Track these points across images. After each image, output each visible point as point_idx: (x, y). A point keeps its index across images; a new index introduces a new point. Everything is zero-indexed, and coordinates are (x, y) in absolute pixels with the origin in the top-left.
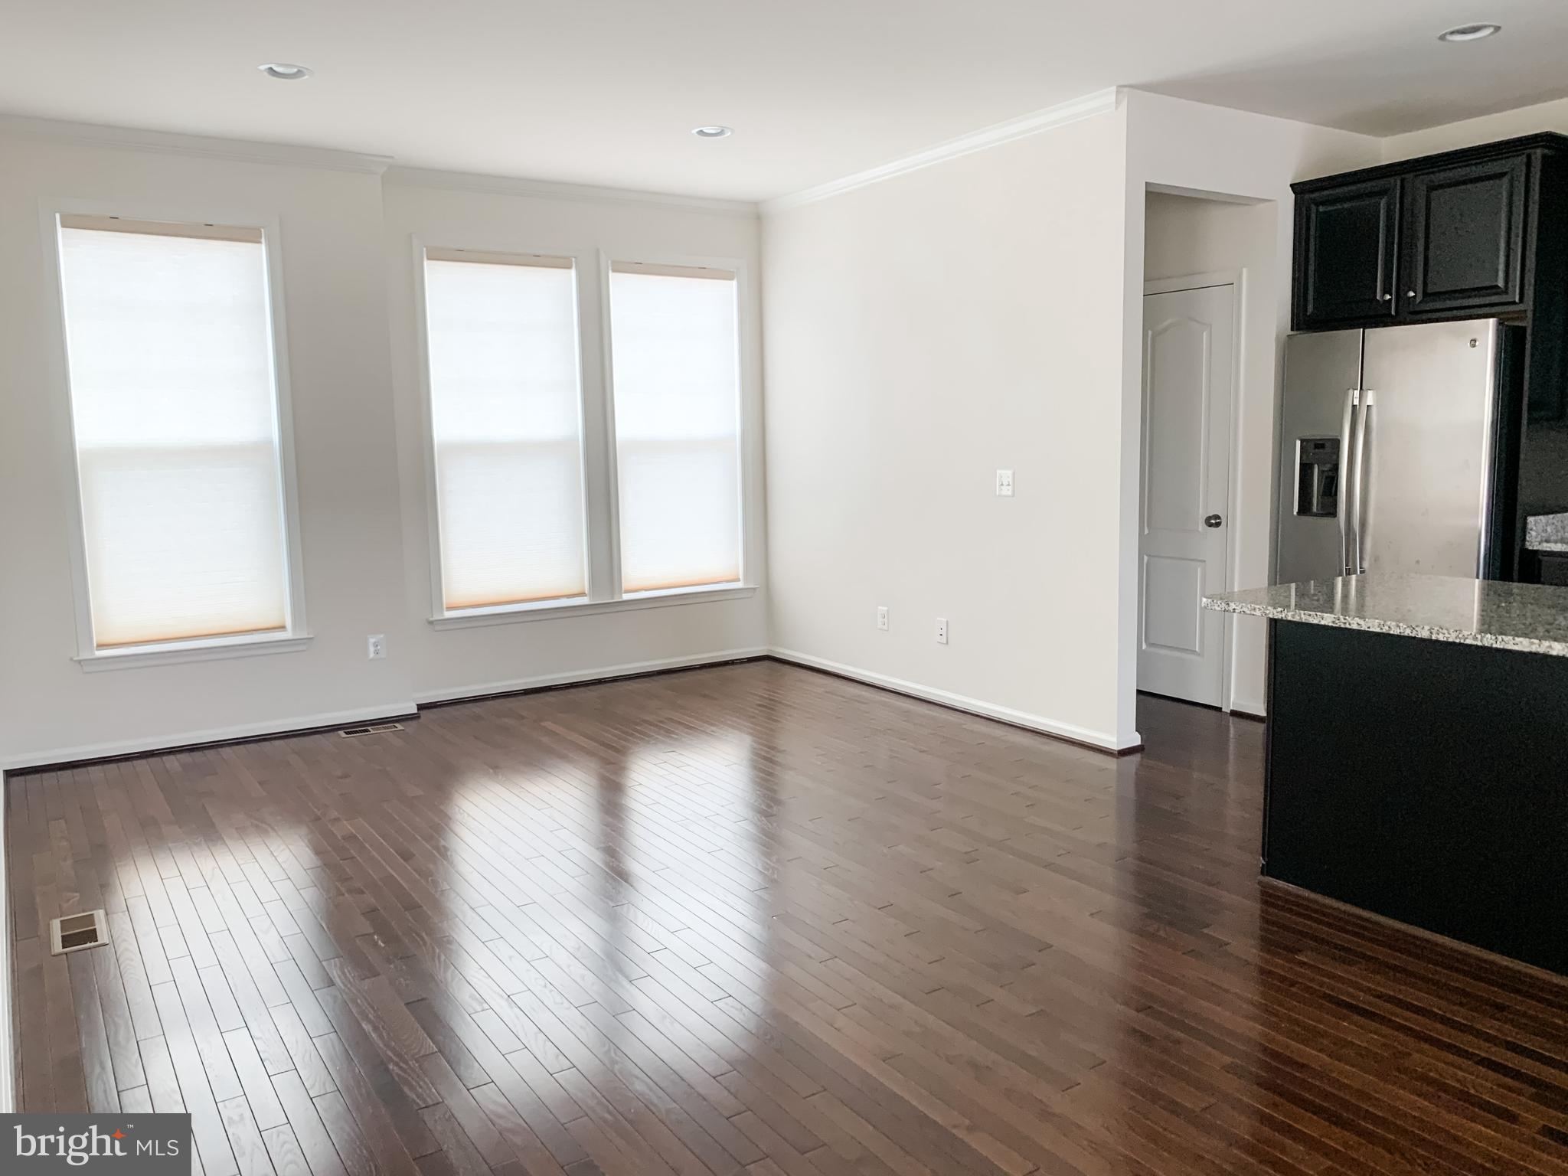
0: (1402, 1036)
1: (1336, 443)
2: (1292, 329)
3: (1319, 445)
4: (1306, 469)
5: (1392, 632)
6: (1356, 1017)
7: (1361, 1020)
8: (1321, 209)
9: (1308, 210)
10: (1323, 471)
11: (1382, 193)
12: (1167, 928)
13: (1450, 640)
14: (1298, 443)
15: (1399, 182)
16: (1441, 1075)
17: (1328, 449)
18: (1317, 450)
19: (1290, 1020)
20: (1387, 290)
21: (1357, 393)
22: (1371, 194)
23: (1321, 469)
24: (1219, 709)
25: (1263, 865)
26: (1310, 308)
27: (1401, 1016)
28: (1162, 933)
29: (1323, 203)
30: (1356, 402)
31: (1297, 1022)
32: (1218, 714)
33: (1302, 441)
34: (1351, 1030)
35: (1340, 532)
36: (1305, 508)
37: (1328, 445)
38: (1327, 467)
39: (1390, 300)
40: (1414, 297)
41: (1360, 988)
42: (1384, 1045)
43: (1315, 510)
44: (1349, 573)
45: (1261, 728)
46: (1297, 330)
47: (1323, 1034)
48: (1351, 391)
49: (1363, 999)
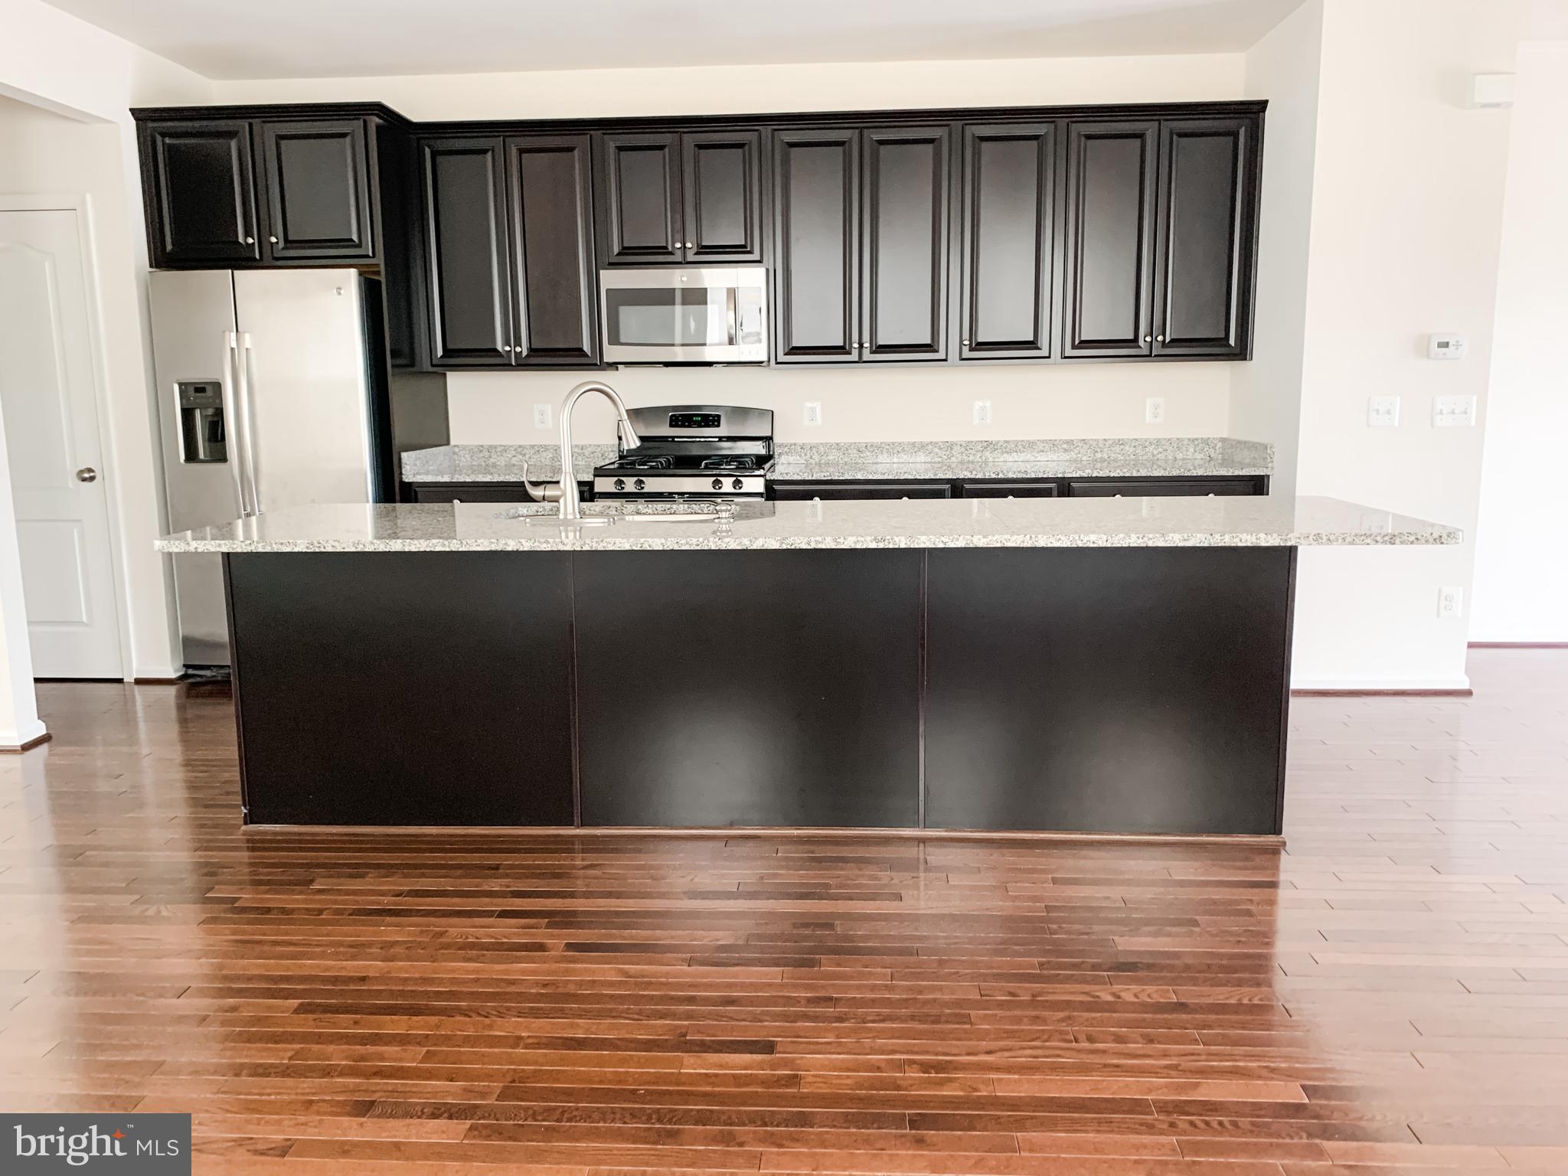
0: (433, 920)
1: (217, 387)
2: (151, 266)
3: (200, 389)
4: (188, 414)
5: (367, 550)
6: (388, 919)
7: (394, 919)
8: (167, 141)
9: (154, 142)
10: (206, 416)
11: (231, 134)
12: (168, 906)
13: (422, 550)
14: (176, 387)
15: (247, 126)
16: (477, 938)
17: (209, 392)
18: (198, 394)
19: (332, 944)
20: (248, 233)
21: (233, 335)
22: (218, 134)
23: (204, 414)
24: (120, 681)
25: (245, 814)
26: (169, 247)
27: (427, 903)
28: (164, 913)
29: (171, 135)
30: (234, 345)
31: (341, 944)
32: (119, 686)
33: (180, 385)
34: (391, 931)
35: (233, 477)
36: (191, 455)
37: (209, 389)
38: (210, 411)
39: (253, 244)
40: (277, 243)
41: (383, 894)
42: (422, 932)
43: (202, 456)
44: (248, 515)
45: (171, 691)
46: (156, 267)
47: (370, 945)
48: (227, 333)
49: (387, 902)
